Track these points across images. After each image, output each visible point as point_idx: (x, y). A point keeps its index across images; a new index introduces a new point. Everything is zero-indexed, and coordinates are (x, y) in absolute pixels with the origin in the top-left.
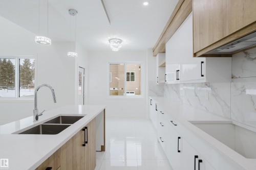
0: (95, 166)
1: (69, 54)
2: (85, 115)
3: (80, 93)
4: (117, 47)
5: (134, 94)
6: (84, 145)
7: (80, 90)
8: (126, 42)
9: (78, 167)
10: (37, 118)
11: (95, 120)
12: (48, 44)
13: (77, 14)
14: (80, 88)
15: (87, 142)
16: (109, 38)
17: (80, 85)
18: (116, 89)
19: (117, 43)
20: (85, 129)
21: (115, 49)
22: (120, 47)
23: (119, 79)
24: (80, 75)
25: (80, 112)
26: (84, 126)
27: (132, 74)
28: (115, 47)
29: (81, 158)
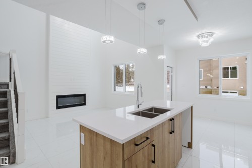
0: (181, 157)
1: (160, 57)
2: (173, 109)
3: (169, 91)
4: (207, 42)
5: (237, 94)
6: (171, 133)
7: (168, 88)
8: (219, 33)
9: (166, 149)
10: (138, 107)
11: (181, 114)
12: (145, 53)
13: (165, 23)
14: (168, 86)
15: (173, 132)
16: (197, 34)
17: (168, 83)
18: (209, 87)
19: (207, 37)
20: (172, 120)
21: (204, 45)
22: (211, 40)
23: (211, 76)
24: (168, 73)
25: (168, 106)
26: (171, 117)
27: (234, 68)
28: (204, 43)
29: (169, 143)
